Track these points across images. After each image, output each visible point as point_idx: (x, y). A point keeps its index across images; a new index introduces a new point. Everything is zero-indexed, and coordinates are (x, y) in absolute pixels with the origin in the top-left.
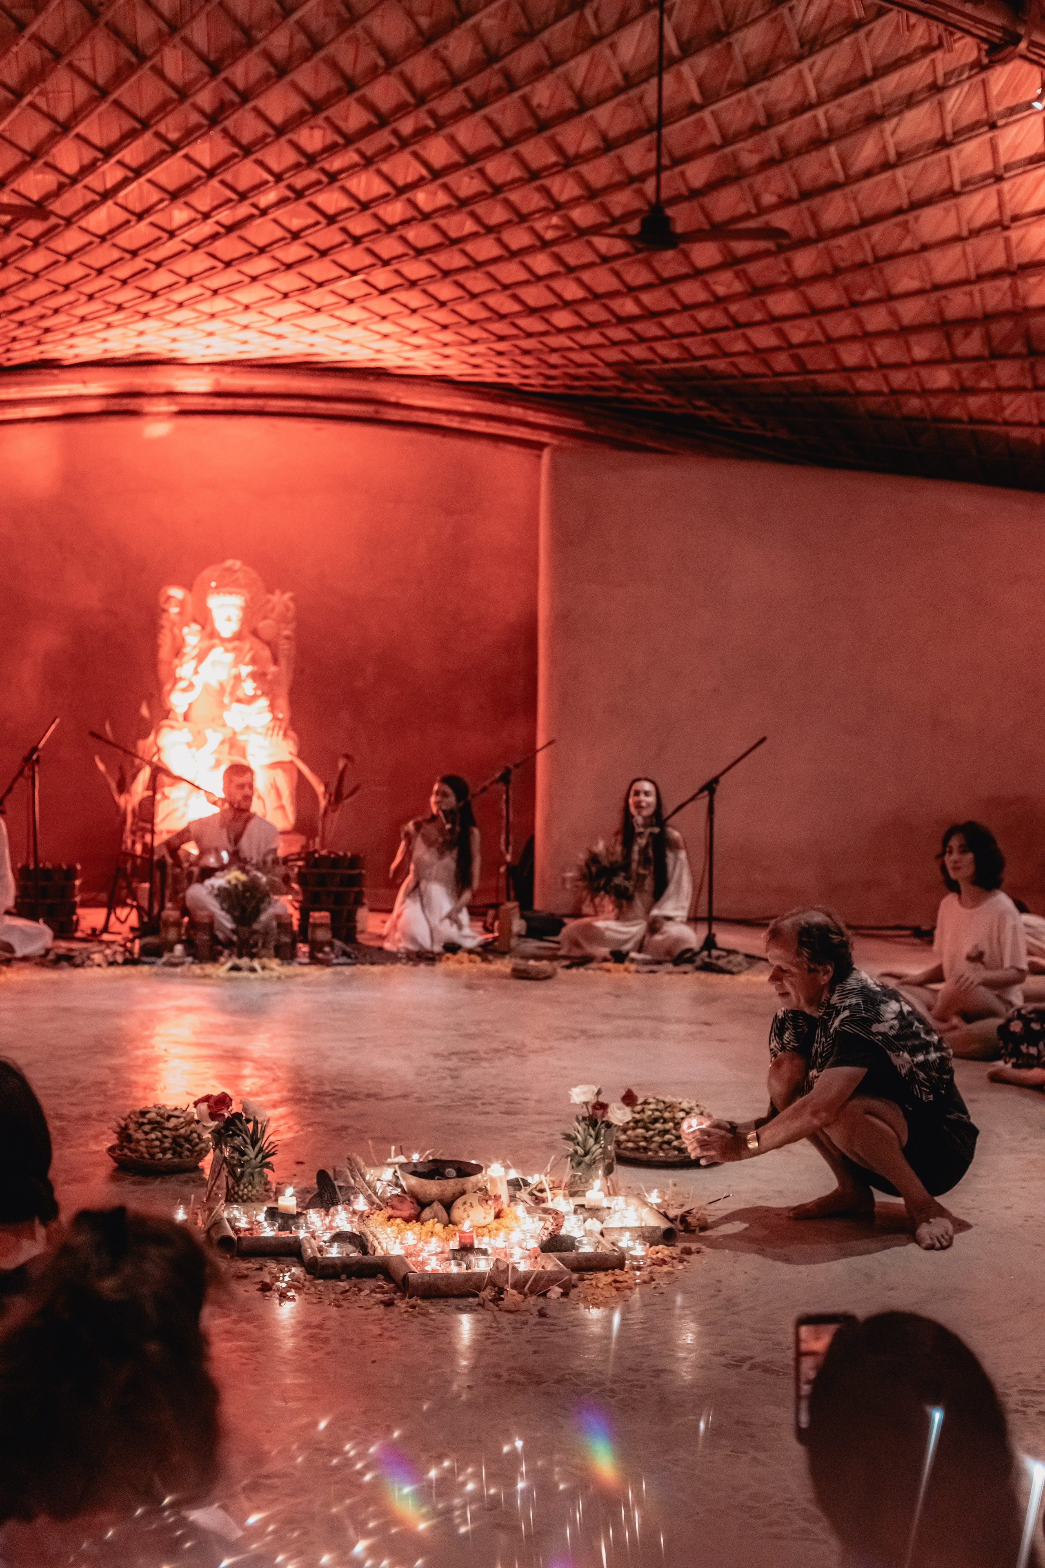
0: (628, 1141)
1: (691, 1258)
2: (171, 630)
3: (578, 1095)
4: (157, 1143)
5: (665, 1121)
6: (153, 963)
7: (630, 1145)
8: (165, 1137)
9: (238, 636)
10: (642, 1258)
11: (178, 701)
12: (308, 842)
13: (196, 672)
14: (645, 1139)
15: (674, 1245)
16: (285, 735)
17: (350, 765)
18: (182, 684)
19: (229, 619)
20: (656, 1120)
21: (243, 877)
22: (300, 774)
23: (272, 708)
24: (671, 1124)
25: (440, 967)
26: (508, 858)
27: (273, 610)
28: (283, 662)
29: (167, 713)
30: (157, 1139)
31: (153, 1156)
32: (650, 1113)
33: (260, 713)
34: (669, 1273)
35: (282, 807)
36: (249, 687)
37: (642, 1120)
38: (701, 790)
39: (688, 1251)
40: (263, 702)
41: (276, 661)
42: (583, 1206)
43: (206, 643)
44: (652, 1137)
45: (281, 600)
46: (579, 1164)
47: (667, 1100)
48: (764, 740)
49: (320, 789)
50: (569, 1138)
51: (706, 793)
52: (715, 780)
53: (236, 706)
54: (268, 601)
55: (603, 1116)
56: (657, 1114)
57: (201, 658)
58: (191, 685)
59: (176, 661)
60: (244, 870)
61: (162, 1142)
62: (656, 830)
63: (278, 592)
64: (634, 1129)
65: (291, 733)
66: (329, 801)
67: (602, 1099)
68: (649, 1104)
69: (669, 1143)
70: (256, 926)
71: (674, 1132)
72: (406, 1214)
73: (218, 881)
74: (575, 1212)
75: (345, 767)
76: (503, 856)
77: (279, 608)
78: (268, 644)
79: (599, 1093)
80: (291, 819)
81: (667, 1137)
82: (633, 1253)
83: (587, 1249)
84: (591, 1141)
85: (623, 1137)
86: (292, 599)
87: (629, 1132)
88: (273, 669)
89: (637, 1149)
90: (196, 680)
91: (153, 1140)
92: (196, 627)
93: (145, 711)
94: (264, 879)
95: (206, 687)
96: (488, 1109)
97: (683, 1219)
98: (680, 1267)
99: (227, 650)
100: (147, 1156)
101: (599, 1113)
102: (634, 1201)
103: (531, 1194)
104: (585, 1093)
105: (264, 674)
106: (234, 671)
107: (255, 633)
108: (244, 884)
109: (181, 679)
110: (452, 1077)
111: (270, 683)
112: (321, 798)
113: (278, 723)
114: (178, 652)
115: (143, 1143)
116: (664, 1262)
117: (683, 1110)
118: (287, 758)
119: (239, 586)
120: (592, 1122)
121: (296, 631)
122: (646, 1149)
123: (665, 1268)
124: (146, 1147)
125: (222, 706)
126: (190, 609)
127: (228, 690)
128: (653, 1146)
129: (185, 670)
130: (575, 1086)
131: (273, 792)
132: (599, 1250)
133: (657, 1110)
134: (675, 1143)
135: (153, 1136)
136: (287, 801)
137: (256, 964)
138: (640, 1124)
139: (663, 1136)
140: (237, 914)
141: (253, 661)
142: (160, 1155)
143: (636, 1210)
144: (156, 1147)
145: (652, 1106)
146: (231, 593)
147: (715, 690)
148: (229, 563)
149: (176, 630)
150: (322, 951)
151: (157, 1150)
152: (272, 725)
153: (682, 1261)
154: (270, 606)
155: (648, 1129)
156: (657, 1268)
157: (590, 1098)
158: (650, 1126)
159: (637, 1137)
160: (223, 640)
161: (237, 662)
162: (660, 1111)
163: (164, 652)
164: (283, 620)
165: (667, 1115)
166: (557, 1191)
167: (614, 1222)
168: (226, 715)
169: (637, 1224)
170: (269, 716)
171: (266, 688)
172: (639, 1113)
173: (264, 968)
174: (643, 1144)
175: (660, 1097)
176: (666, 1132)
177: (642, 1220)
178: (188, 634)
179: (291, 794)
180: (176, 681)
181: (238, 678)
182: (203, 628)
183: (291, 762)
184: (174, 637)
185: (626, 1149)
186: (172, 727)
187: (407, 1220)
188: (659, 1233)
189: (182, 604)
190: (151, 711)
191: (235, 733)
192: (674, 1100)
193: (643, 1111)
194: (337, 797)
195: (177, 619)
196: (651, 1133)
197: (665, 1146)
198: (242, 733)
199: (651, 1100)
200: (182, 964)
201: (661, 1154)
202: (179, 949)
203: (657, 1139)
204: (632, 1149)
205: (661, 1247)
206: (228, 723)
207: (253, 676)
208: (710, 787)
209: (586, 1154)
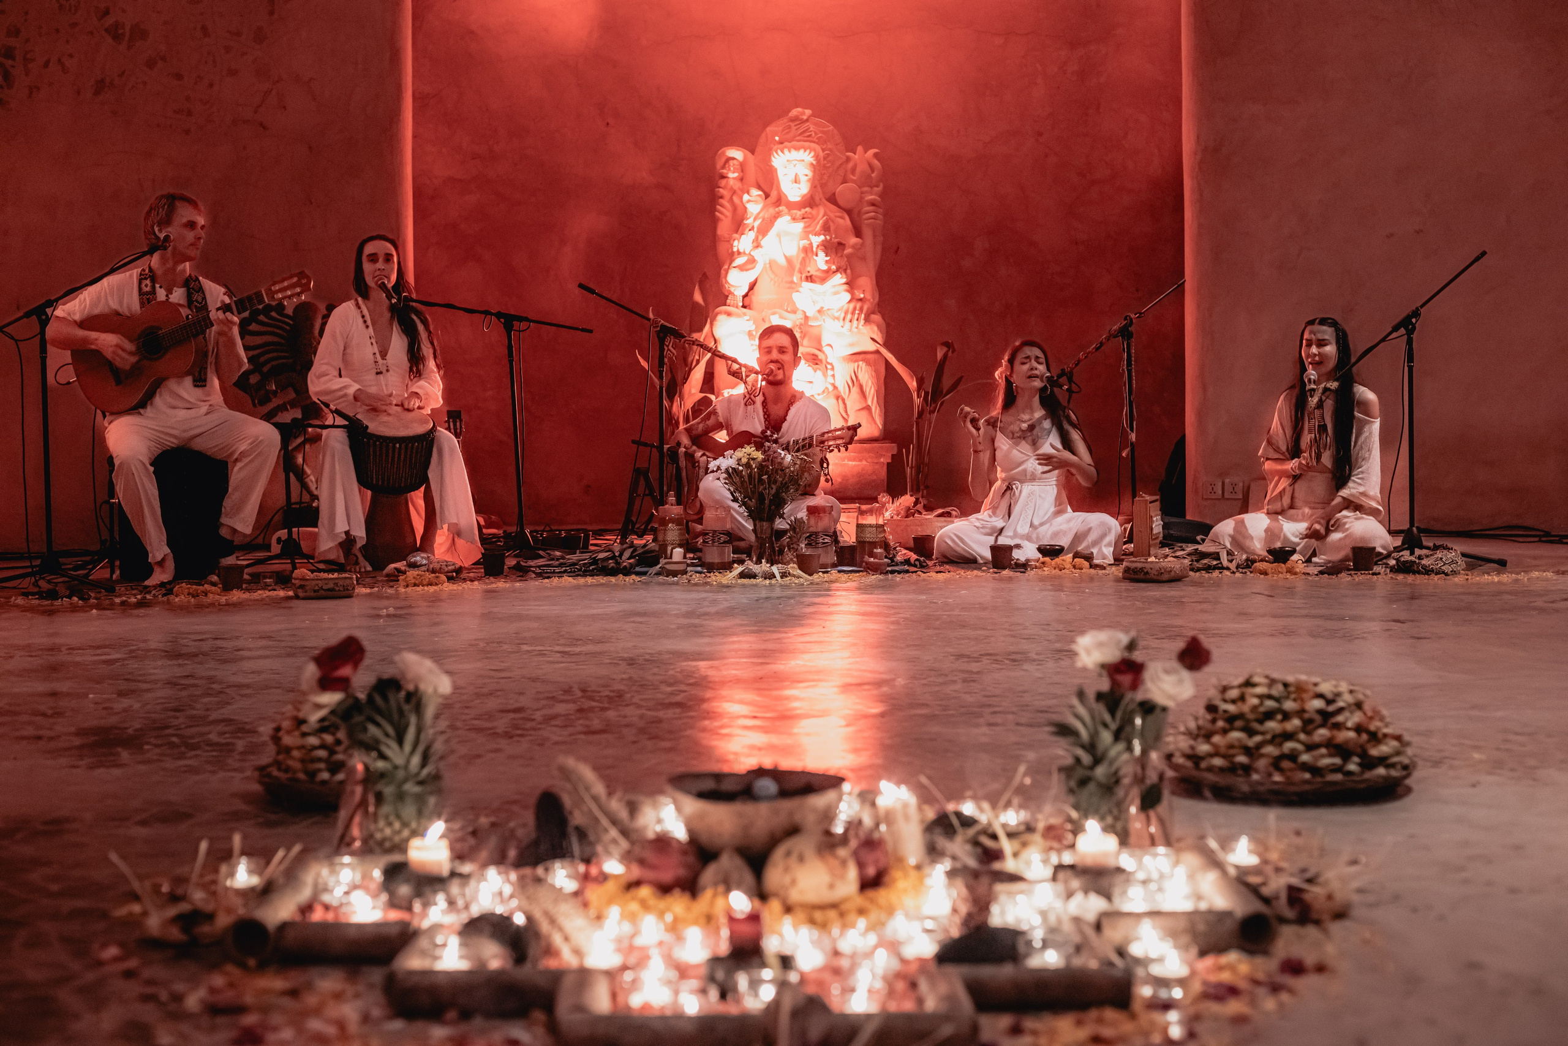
0: (1211, 755)
1: (1302, 983)
2: (731, 200)
3: (1088, 652)
4: (322, 753)
5: (1287, 716)
6: (644, 574)
7: (1218, 762)
8: (338, 742)
9: (809, 202)
10: (1182, 982)
11: (737, 281)
12: (900, 451)
13: (757, 245)
14: (1247, 751)
15: (1266, 953)
16: (867, 320)
17: (950, 354)
18: (739, 261)
19: (796, 181)
20: (1269, 715)
21: (759, 455)
22: (887, 363)
23: (851, 285)
24: (1296, 722)
25: (1031, 573)
26: (1133, 437)
27: (853, 171)
28: (868, 233)
29: (721, 297)
30: (323, 746)
31: (312, 775)
32: (1255, 701)
33: (836, 293)
34: (1239, 1020)
35: (868, 408)
36: (821, 261)
37: (1240, 716)
38: (1396, 329)
39: (1294, 968)
40: (839, 279)
41: (858, 233)
42: (1072, 867)
43: (772, 211)
44: (1259, 746)
45: (863, 157)
46: (1083, 782)
47: (1290, 679)
48: (1484, 253)
49: (913, 384)
50: (1064, 730)
51: (1402, 331)
52: (1416, 313)
53: (806, 285)
54: (848, 159)
55: (1135, 685)
56: (1270, 704)
57: (763, 231)
58: (752, 261)
59: (735, 236)
60: (759, 446)
61: (332, 752)
62: (1334, 385)
63: (860, 149)
64: (1225, 732)
65: (877, 317)
66: (926, 399)
67: (1138, 656)
68: (1254, 685)
69: (1293, 756)
70: (780, 524)
71: (1302, 736)
72: (667, 876)
73: (727, 462)
74: (1054, 879)
75: (945, 356)
76: (1125, 435)
77: (862, 167)
78: (849, 212)
79: (1131, 646)
80: (879, 423)
81: (1289, 745)
82: (1156, 970)
83: (1051, 959)
84: (1106, 737)
85: (1204, 748)
86: (876, 155)
87: (1216, 739)
88: (854, 240)
89: (1232, 769)
90: (756, 254)
91: (315, 748)
92: (755, 192)
93: (698, 297)
94: (789, 458)
95: (772, 264)
96: (998, 719)
97: (1294, 895)
98: (1269, 1004)
99: (794, 219)
100: (301, 776)
101: (1126, 679)
102: (1192, 859)
103: (976, 843)
104: (1100, 645)
105: (841, 245)
106: (805, 242)
107: (832, 200)
108: (761, 467)
109: (739, 253)
110: (965, 681)
111: (849, 257)
112: (915, 395)
113: (858, 305)
114: (738, 226)
115: (296, 753)
116: (1232, 991)
117: (1320, 696)
118: (872, 347)
119: (809, 138)
120: (1111, 700)
121: (882, 195)
122: (1247, 769)
123: (1234, 1006)
124: (302, 761)
125: (793, 287)
126: (752, 172)
127: (798, 266)
128: (1262, 763)
129: (744, 243)
130: (1082, 632)
131: (855, 390)
132: (1078, 962)
133: (1270, 697)
134: (1305, 758)
135: (313, 741)
136: (872, 400)
137: (775, 569)
138: (1239, 723)
139: (1280, 745)
140: (752, 503)
141: (826, 229)
142: (325, 775)
143: (1191, 877)
144: (320, 760)
145: (1259, 690)
146: (797, 149)
147: (1418, 232)
148: (795, 112)
149: (736, 199)
150: (871, 555)
151: (322, 765)
152: (851, 306)
153: (1275, 989)
154: (850, 165)
155: (1251, 733)
156: (1215, 1007)
157: (1112, 655)
158: (1256, 726)
159: (1231, 746)
160: (791, 206)
161: (806, 233)
162: (1277, 700)
163: (723, 228)
164: (866, 182)
165: (1289, 705)
166: (1028, 837)
167: (1133, 900)
168: (795, 296)
169: (1187, 906)
170: (848, 296)
171: (843, 262)
172: (1233, 702)
173: (784, 575)
174: (1242, 759)
175: (1275, 675)
176: (1288, 736)
177: (1199, 897)
178: (749, 201)
179: (877, 392)
180: (732, 256)
181: (808, 251)
182: (767, 196)
183: (877, 352)
184: (735, 208)
185: (1210, 769)
186: (729, 314)
187: (664, 889)
188: (1229, 925)
189: (742, 166)
190: (705, 299)
191: (806, 318)
192: (1303, 677)
193: (1242, 698)
194: (935, 394)
195: (737, 185)
196: (1258, 738)
197: (1286, 764)
198: (816, 319)
199: (1256, 679)
200: (685, 572)
201: (1277, 778)
202: (678, 553)
203: (1269, 750)
204: (1222, 770)
205: (1232, 957)
206: (798, 305)
207: (826, 247)
208: (1407, 324)
209: (1097, 761)
